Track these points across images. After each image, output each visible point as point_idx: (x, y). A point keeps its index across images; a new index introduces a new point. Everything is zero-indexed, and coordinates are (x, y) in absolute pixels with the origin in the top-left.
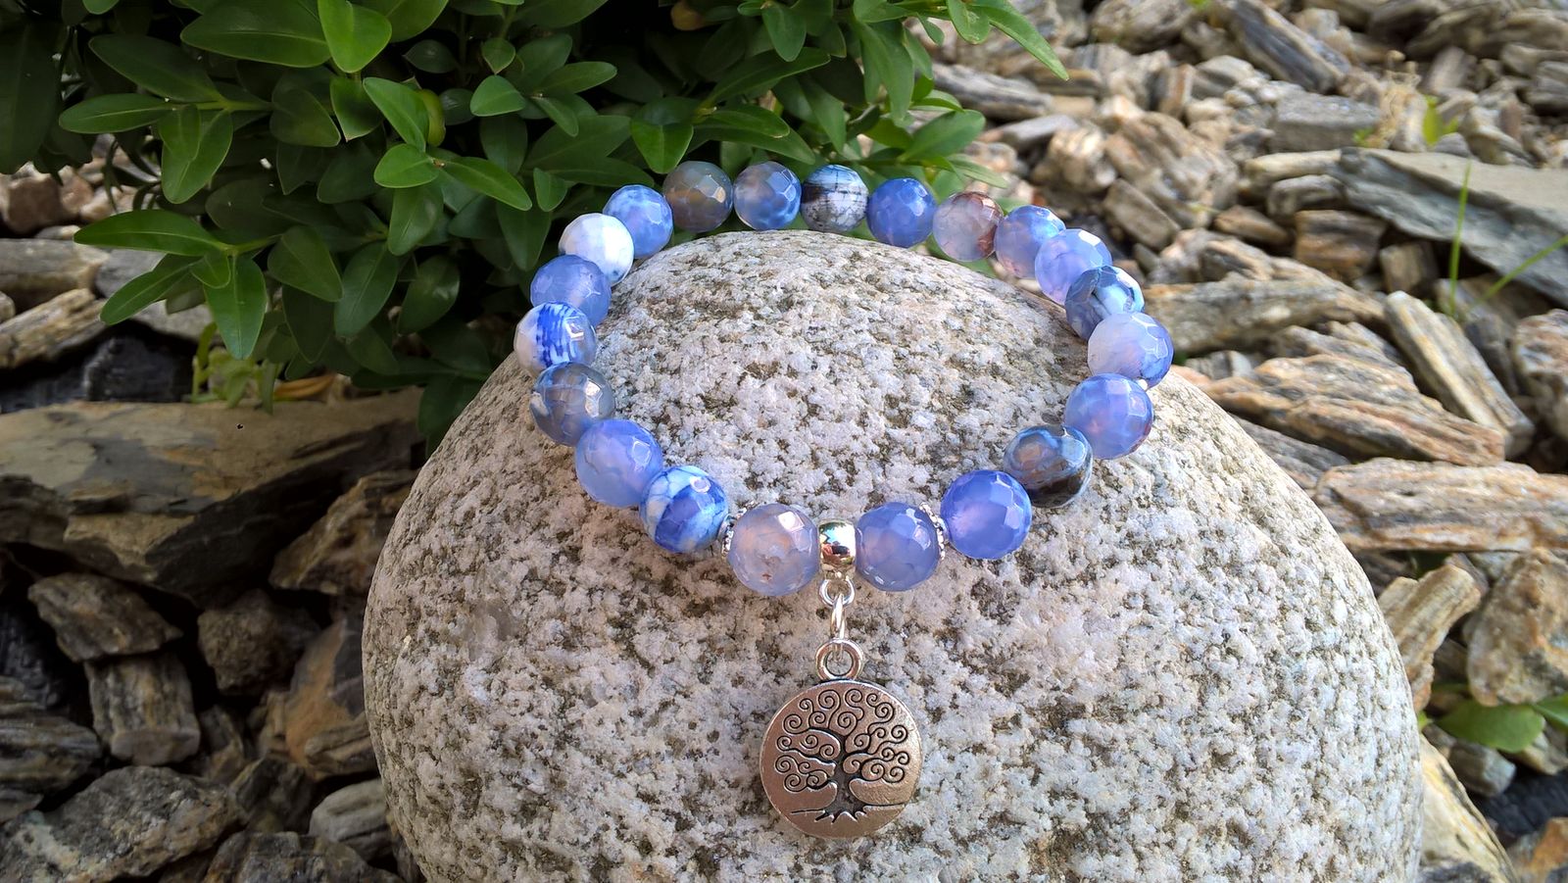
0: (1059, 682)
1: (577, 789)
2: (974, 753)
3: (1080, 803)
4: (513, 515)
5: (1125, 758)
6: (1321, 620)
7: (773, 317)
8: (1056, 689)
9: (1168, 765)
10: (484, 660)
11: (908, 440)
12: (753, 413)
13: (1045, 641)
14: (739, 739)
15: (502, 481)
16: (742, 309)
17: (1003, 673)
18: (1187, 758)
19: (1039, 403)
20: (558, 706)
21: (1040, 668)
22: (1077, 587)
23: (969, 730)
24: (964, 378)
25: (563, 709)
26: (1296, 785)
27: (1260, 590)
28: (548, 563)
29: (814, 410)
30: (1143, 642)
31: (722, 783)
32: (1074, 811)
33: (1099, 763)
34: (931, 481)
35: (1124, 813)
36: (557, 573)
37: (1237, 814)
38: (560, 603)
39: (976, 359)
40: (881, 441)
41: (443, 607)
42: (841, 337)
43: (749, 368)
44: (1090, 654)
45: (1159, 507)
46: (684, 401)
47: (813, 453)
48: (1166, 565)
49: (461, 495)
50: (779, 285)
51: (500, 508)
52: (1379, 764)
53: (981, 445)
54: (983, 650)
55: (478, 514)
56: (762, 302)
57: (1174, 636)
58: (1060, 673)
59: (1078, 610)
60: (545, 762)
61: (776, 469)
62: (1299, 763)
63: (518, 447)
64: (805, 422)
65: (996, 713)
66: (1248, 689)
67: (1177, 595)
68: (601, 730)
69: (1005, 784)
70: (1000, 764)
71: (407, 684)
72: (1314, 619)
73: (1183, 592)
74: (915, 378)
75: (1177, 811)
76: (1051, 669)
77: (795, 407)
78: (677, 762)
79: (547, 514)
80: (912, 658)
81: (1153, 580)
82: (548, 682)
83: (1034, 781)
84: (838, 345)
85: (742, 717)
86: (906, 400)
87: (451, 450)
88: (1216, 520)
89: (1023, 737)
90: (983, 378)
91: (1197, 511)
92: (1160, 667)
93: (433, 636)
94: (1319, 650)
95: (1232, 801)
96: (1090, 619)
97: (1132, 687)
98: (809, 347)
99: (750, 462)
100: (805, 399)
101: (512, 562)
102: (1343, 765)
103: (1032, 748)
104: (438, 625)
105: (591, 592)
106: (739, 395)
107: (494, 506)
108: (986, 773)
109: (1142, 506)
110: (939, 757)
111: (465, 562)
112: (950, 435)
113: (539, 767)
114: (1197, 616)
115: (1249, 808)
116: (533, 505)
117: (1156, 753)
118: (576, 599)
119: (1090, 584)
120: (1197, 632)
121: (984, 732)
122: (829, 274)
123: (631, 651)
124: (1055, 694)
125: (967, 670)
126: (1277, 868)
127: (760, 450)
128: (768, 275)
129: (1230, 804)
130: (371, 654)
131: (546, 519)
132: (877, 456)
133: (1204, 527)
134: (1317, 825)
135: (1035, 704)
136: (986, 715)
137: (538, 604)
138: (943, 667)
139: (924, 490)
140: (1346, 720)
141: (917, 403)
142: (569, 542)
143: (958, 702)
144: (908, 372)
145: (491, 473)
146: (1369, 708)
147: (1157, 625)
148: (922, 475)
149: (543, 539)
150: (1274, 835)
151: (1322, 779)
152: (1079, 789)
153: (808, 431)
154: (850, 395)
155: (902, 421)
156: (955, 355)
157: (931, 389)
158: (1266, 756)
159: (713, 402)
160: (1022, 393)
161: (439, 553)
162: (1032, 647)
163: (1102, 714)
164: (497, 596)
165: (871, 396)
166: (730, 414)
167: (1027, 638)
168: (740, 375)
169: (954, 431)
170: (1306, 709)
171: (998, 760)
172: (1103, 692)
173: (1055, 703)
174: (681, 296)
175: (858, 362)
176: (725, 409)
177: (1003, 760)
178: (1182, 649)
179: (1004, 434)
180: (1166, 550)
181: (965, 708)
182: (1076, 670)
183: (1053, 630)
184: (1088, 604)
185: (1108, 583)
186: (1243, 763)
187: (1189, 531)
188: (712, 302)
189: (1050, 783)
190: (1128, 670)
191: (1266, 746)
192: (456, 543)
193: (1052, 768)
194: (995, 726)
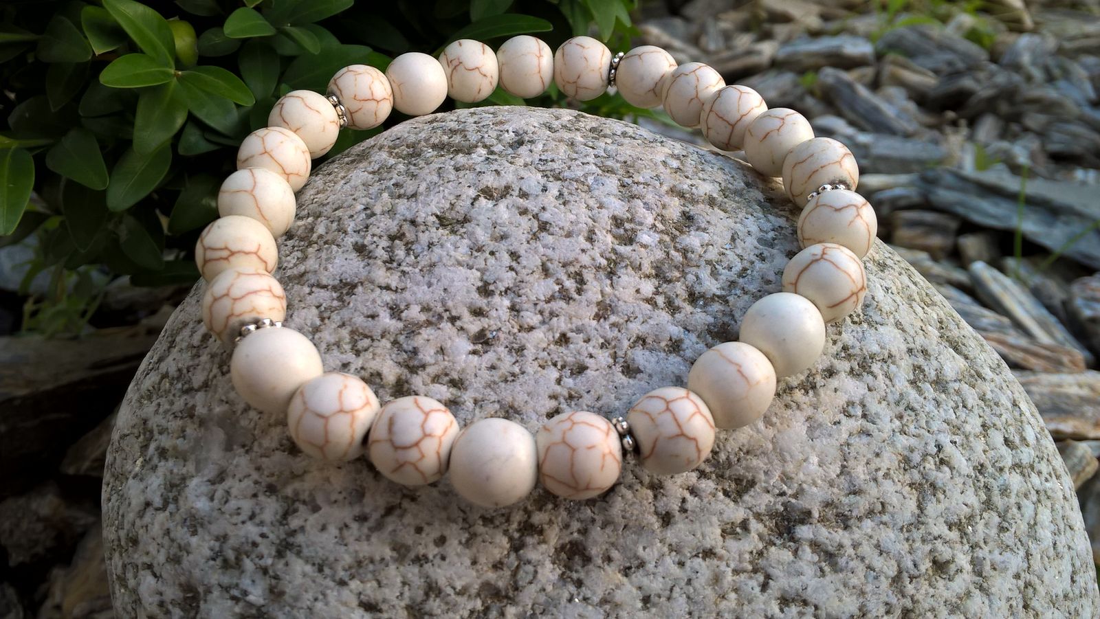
0: (785, 488)
1: (297, 599)
2: (704, 559)
3: (811, 610)
5: (852, 564)
6: (1017, 440)
7: (504, 152)
8: (782, 494)
9: (892, 572)
10: (210, 471)
11: (634, 255)
12: (486, 228)
13: (770, 446)
14: (467, 544)
16: (476, 147)
17: (730, 478)
18: (910, 564)
19: (754, 228)
20: (280, 512)
21: (766, 473)
22: (798, 395)
23: (699, 535)
24: (684, 205)
25: (285, 515)
26: (1010, 594)
27: (964, 406)
29: (544, 226)
30: (864, 450)
31: (449, 590)
32: (804, 617)
33: (827, 569)
34: (657, 293)
39: (694, 189)
40: (608, 255)
41: (175, 425)
42: (569, 168)
43: (482, 191)
44: (814, 459)
45: (869, 324)
46: (419, 220)
47: (543, 265)
48: (881, 377)
50: (511, 130)
52: (1073, 581)
53: (703, 263)
56: (495, 142)
57: (893, 444)
58: (786, 478)
59: (800, 416)
60: (265, 571)
61: (508, 279)
62: (1011, 573)
64: (535, 237)
65: (725, 516)
66: (961, 498)
67: (893, 405)
68: (325, 536)
69: (736, 590)
70: (729, 570)
71: (134, 502)
72: (1011, 438)
73: (898, 403)
74: (639, 202)
76: (777, 474)
77: (526, 223)
78: (402, 568)
81: (870, 390)
82: (271, 489)
83: (764, 587)
84: (567, 174)
85: (471, 520)
86: (631, 220)
88: (920, 341)
89: (751, 543)
90: (701, 206)
91: (903, 330)
92: (881, 474)
93: (163, 453)
94: (1017, 466)
95: (955, 609)
96: (813, 427)
97: (855, 493)
98: (539, 175)
99: (483, 271)
102: (1046, 577)
103: (760, 554)
104: (166, 441)
106: (473, 213)
108: (717, 579)
109: (854, 323)
110: (669, 561)
111: (198, 379)
112: (673, 252)
113: (258, 576)
114: (912, 426)
115: (969, 616)
117: (881, 559)
119: (811, 393)
120: (913, 441)
121: (713, 536)
122: (556, 124)
124: (781, 499)
125: (695, 475)
127: (492, 260)
128: (502, 123)
129: (952, 613)
130: (108, 484)
132: (605, 269)
133: (912, 346)
135: (762, 509)
136: (715, 519)
139: (650, 301)
140: (1046, 534)
141: (641, 224)
143: (689, 506)
144: (633, 197)
146: (1062, 526)
147: (875, 433)
148: (648, 288)
151: (1030, 590)
152: (810, 595)
153: (539, 244)
154: (579, 214)
155: (629, 240)
156: (674, 186)
157: (654, 213)
158: (981, 565)
159: (447, 220)
160: (738, 220)
161: (176, 374)
162: (758, 452)
163: (828, 520)
164: (225, 407)
165: (597, 215)
166: (464, 230)
167: (752, 444)
168: (473, 196)
169: (677, 250)
170: (1012, 521)
171: (728, 566)
172: (829, 498)
173: (782, 509)
174: (420, 141)
175: (586, 188)
176: (459, 226)
177: (733, 565)
178: (900, 458)
179: (723, 254)
180: (880, 364)
181: (693, 512)
182: (801, 475)
183: (778, 436)
184: (810, 411)
185: (828, 392)
186: (961, 571)
187: (898, 348)
188: (449, 144)
189: (780, 589)
190: (851, 476)
191: (981, 555)
192: (191, 363)
193: (781, 574)
194: (724, 531)
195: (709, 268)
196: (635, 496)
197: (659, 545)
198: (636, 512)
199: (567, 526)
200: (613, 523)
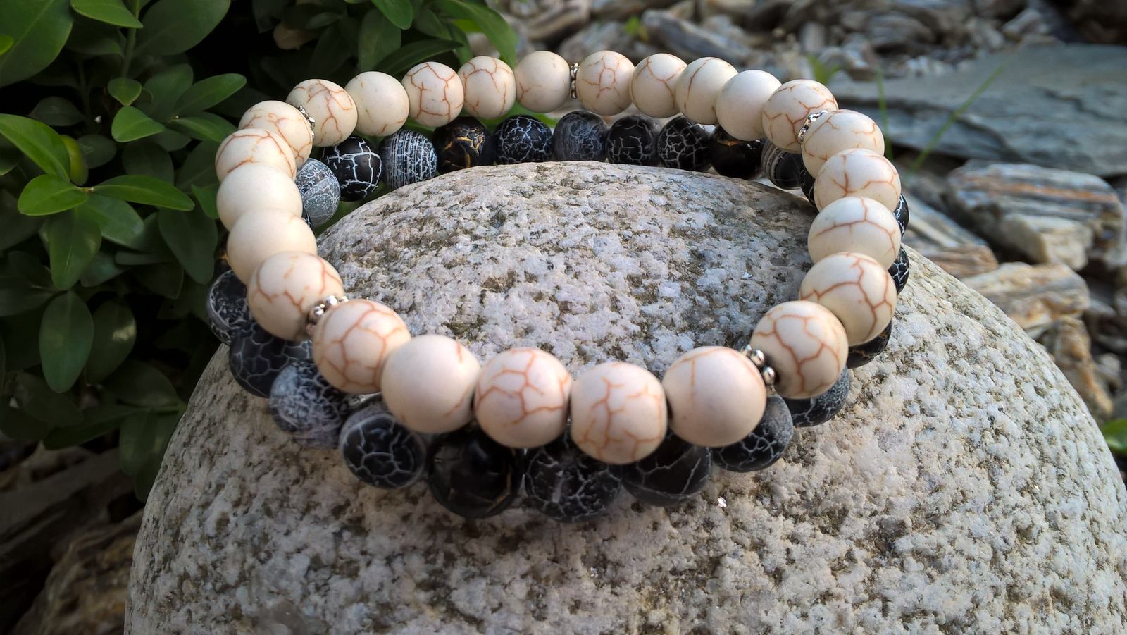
0: (875, 507)
2: (823, 603)
3: (931, 618)
4: (274, 506)
5: (954, 560)
6: (1043, 386)
7: (489, 234)
8: (874, 514)
9: (989, 556)
11: (664, 313)
12: (507, 325)
13: (851, 470)
15: (250, 475)
16: (456, 234)
17: (823, 514)
18: (1001, 542)
19: (763, 250)
21: (854, 498)
22: (860, 410)
23: (812, 581)
24: (690, 244)
26: (1084, 537)
27: (997, 370)
28: (331, 545)
29: (565, 307)
30: (932, 445)
32: (928, 628)
33: (934, 573)
34: (697, 346)
35: (970, 614)
36: (344, 552)
37: (1053, 580)
38: (357, 584)
39: (693, 225)
40: (639, 320)
42: (565, 235)
43: (486, 284)
44: (893, 470)
47: (579, 349)
48: (925, 367)
49: (206, 505)
51: (257, 504)
52: (1118, 500)
53: (730, 301)
54: (797, 497)
55: (232, 519)
56: (474, 224)
57: (954, 430)
58: (873, 497)
59: (868, 431)
62: (1079, 516)
63: (258, 435)
64: (560, 321)
65: (831, 555)
66: (1023, 462)
67: (943, 392)
69: (861, 624)
72: (1040, 386)
73: (946, 388)
74: (647, 254)
75: (1009, 596)
76: (864, 495)
77: (547, 310)
79: (313, 493)
80: (738, 525)
81: (920, 384)
83: (884, 611)
84: (565, 242)
86: (647, 276)
87: (179, 465)
88: (943, 319)
90: (706, 240)
91: (927, 314)
92: (953, 463)
94: (1052, 411)
95: (1047, 569)
96: (883, 438)
97: (936, 490)
98: (538, 251)
100: (553, 299)
101: (288, 556)
103: (872, 580)
105: (389, 560)
106: (486, 312)
107: (249, 503)
108: (841, 619)
110: (793, 616)
111: (231, 574)
112: (699, 298)
114: (964, 407)
115: (1060, 572)
116: (294, 489)
117: (976, 546)
118: (374, 574)
119: (870, 404)
120: (969, 422)
122: (526, 186)
123: (453, 611)
124: (874, 519)
125: (790, 521)
126: (1098, 621)
128: (470, 200)
129: (1046, 574)
131: (315, 498)
132: (640, 336)
133: (938, 326)
134: (1108, 569)
135: (861, 535)
136: (822, 561)
137: (332, 592)
138: (769, 525)
140: (1089, 466)
141: (658, 277)
142: (348, 515)
143: (794, 555)
144: (640, 250)
145: (234, 471)
147: (937, 425)
148: (687, 343)
149: (316, 521)
150: (1084, 588)
151: (1096, 525)
152: (928, 605)
153: (567, 328)
154: (595, 283)
156: (674, 226)
157: (666, 261)
158: (1054, 518)
159: (460, 326)
160: (745, 245)
161: (198, 573)
162: (841, 479)
163: (920, 525)
164: (280, 599)
165: (614, 280)
166: (483, 334)
167: (834, 472)
168: (479, 293)
169: (701, 294)
170: (1065, 467)
171: (846, 602)
172: (915, 503)
173: (878, 528)
174: (388, 241)
175: (590, 252)
176: (476, 330)
177: (850, 601)
178: (964, 441)
179: (745, 285)
180: (919, 354)
181: (801, 560)
182: (886, 490)
183: (854, 457)
184: (874, 423)
185: (886, 398)
186: (1042, 532)
187: (929, 332)
188: (423, 237)
189: (899, 608)
190: (929, 475)
191: (1052, 510)
192: (215, 557)
193: (896, 593)
194: (833, 569)
195: (737, 303)
196: (742, 563)
197: (779, 604)
198: (748, 579)
199: (685, 615)
200: (729, 597)
